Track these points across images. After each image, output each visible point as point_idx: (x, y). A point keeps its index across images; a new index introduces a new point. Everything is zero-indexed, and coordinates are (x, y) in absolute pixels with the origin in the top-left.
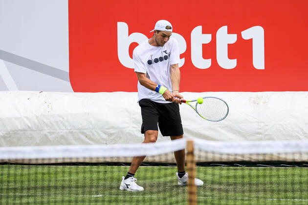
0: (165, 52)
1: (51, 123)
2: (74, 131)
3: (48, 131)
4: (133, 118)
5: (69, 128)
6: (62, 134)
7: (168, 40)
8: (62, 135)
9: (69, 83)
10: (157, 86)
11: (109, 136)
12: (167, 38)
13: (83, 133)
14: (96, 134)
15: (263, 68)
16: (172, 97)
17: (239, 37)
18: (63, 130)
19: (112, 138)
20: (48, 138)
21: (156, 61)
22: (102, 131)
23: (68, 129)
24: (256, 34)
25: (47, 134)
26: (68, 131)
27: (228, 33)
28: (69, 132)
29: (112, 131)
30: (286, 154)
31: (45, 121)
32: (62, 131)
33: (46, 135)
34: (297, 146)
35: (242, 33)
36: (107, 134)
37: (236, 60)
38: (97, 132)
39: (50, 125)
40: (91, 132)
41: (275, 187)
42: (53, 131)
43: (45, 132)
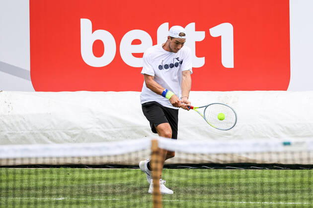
0: (177, 59)
1: (12, 124)
2: (35, 132)
3: (8, 132)
4: (97, 118)
5: (30, 129)
6: (23, 135)
7: (181, 47)
8: (23, 137)
9: (31, 82)
10: (165, 90)
11: (72, 137)
12: (181, 46)
13: (44, 134)
14: (58, 135)
15: (232, 66)
16: (178, 102)
17: (208, 34)
18: (24, 130)
19: (75, 139)
20: (8, 139)
21: (166, 67)
22: (65, 132)
23: (28, 130)
24: (224, 32)
25: (8, 135)
26: (29, 132)
27: (196, 30)
28: (31, 133)
29: (74, 132)
30: (255, 153)
31: (6, 121)
32: (23, 132)
33: (6, 136)
34: (267, 145)
35: (210, 30)
36: (70, 136)
37: (204, 58)
38: (59, 133)
39: (10, 125)
40: (53, 133)
41: (243, 188)
42: (13, 132)
43: (5, 133)
